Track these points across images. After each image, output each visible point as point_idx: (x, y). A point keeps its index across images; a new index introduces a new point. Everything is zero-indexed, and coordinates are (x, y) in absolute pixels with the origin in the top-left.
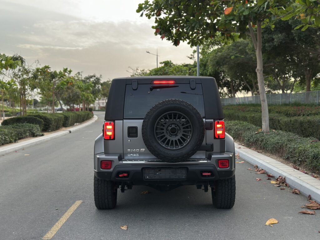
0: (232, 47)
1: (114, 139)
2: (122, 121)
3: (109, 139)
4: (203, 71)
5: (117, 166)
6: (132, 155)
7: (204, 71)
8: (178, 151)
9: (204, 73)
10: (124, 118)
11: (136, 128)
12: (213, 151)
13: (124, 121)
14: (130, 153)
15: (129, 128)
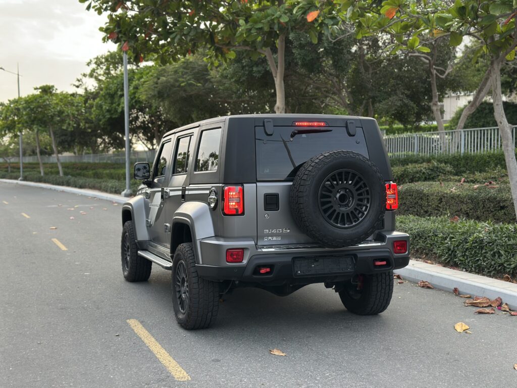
0: (181, 70)
1: (243, 214)
2: (255, 185)
3: (235, 213)
4: (110, 106)
5: (255, 257)
6: (270, 238)
7: (112, 106)
8: (352, 229)
9: (113, 109)
10: (258, 179)
11: (276, 195)
12: (384, 228)
13: (258, 184)
14: (268, 235)
15: (267, 195)
